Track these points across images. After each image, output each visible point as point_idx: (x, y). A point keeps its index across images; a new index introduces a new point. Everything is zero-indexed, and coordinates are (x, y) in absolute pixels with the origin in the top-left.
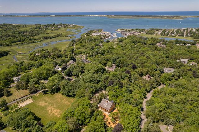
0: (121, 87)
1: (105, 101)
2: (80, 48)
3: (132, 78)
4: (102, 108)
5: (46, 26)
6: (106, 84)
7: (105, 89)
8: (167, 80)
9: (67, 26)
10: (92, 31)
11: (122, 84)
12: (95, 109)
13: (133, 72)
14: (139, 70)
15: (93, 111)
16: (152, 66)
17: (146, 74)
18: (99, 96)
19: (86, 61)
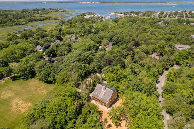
0: (124, 67)
1: (101, 88)
2: (69, 28)
3: (137, 57)
4: (96, 100)
5: (34, 10)
6: (101, 64)
7: (101, 70)
8: (183, 58)
9: (57, 10)
10: (84, 14)
11: (124, 63)
12: (85, 101)
13: (136, 50)
14: (144, 46)
15: (82, 106)
16: (160, 42)
17: (152, 52)
18: (92, 81)
19: (76, 40)
